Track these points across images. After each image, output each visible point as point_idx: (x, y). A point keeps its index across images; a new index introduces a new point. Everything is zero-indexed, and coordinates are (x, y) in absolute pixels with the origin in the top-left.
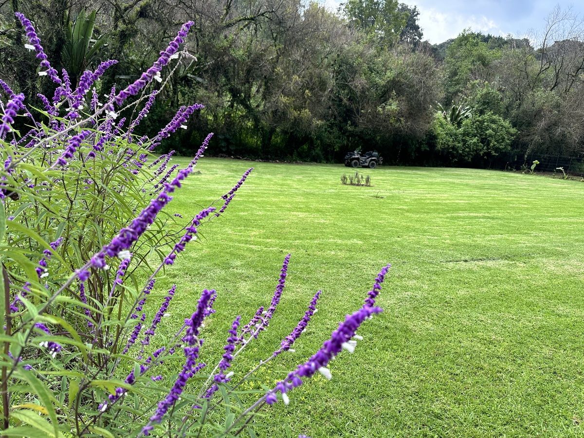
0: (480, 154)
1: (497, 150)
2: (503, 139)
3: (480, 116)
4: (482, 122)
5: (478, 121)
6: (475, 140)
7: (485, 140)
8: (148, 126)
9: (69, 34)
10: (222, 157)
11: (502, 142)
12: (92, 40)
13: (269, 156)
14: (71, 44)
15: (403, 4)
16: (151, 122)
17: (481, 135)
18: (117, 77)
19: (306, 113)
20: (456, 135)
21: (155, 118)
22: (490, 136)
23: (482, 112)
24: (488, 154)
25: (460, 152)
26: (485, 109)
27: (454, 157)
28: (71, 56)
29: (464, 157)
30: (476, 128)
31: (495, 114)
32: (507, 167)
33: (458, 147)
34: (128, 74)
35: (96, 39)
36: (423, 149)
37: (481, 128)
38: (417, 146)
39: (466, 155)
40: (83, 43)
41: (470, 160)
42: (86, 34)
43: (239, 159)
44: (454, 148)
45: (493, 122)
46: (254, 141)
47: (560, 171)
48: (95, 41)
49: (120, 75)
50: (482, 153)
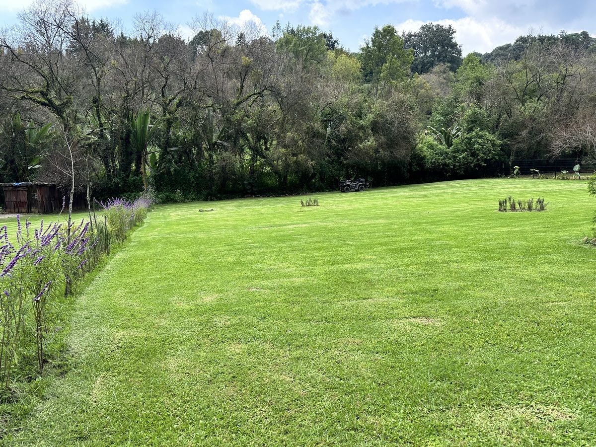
0: (471, 167)
1: (486, 161)
2: (490, 151)
3: (468, 134)
4: (470, 139)
5: (466, 138)
6: (464, 155)
7: (474, 154)
8: (193, 182)
9: (133, 125)
10: (247, 197)
11: (489, 154)
12: (149, 126)
13: (285, 192)
14: (136, 132)
15: (438, 25)
16: (195, 179)
17: (470, 150)
18: (169, 149)
19: (302, 157)
20: (446, 153)
21: (197, 175)
22: (478, 149)
23: (470, 130)
24: (479, 165)
25: (452, 167)
26: (474, 126)
27: (447, 171)
28: (136, 139)
29: (457, 170)
30: (465, 145)
31: (481, 130)
32: (497, 174)
33: (449, 163)
34: (177, 146)
35: (152, 124)
36: (414, 170)
37: (470, 144)
38: (409, 167)
39: (458, 169)
40: (143, 130)
41: (462, 173)
42: (144, 123)
43: (258, 197)
44: (445, 164)
45: (481, 137)
46: (272, 181)
47: (537, 173)
48: (152, 125)
49: (172, 147)
50: (472, 165)
